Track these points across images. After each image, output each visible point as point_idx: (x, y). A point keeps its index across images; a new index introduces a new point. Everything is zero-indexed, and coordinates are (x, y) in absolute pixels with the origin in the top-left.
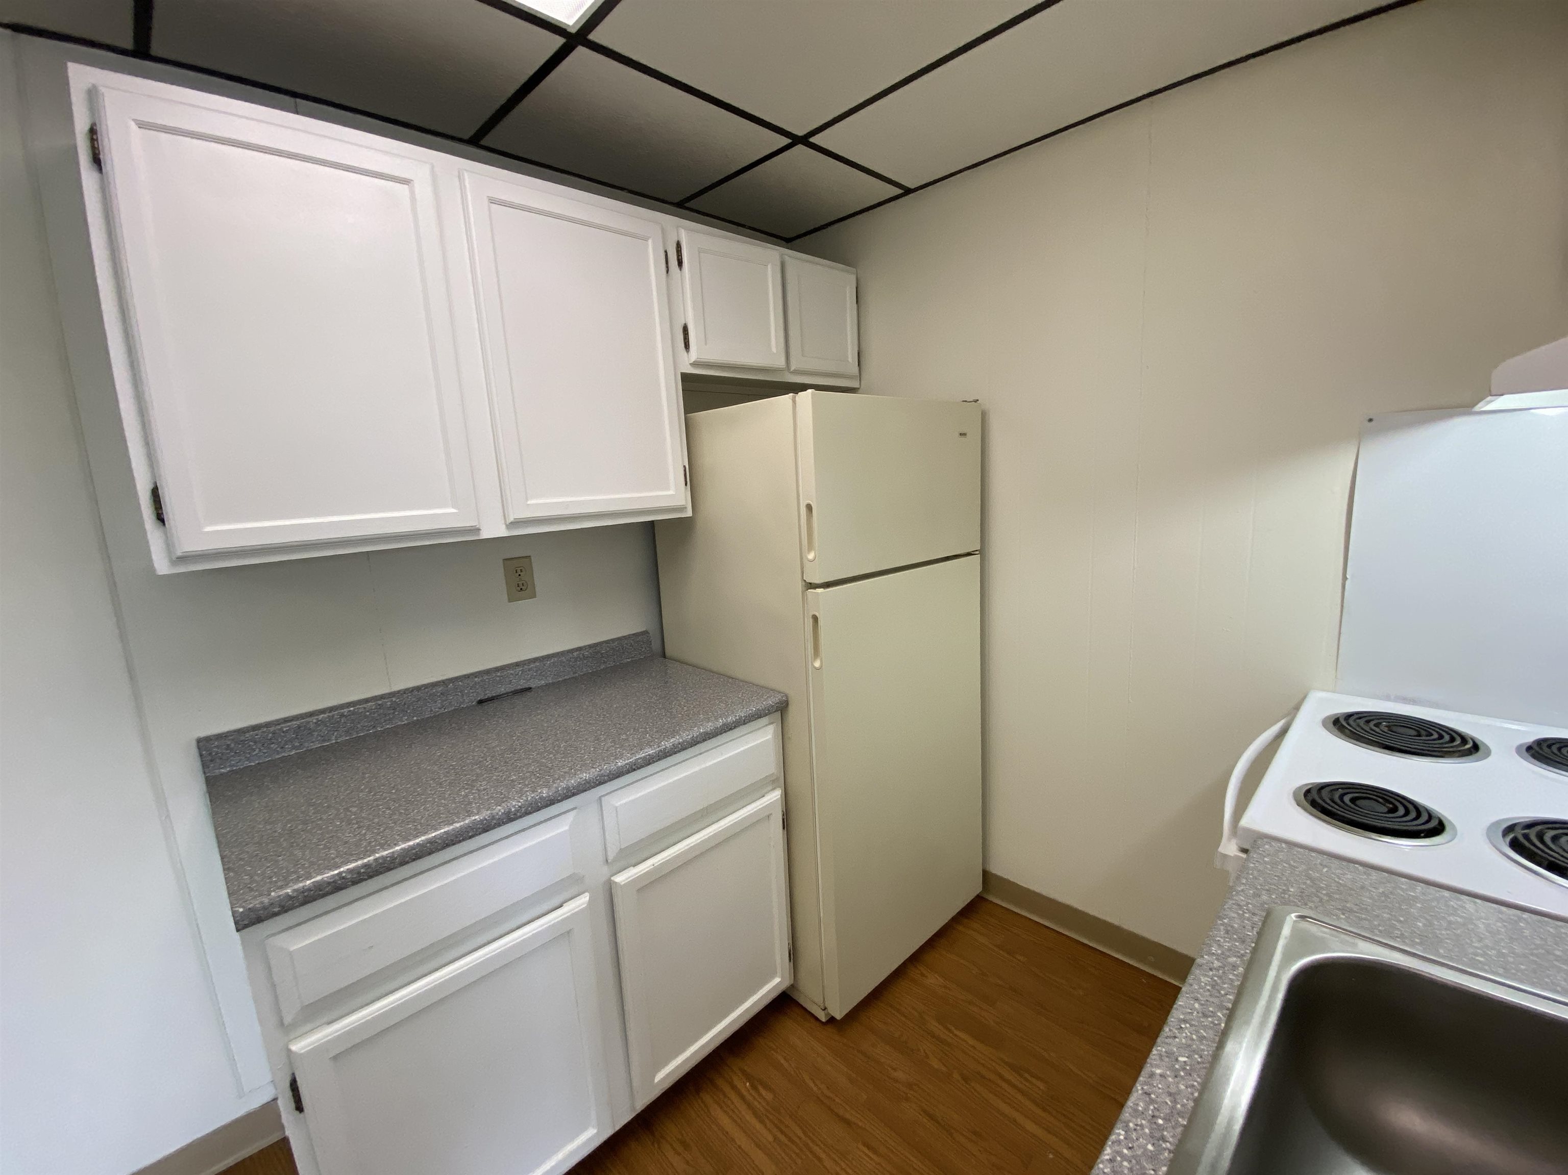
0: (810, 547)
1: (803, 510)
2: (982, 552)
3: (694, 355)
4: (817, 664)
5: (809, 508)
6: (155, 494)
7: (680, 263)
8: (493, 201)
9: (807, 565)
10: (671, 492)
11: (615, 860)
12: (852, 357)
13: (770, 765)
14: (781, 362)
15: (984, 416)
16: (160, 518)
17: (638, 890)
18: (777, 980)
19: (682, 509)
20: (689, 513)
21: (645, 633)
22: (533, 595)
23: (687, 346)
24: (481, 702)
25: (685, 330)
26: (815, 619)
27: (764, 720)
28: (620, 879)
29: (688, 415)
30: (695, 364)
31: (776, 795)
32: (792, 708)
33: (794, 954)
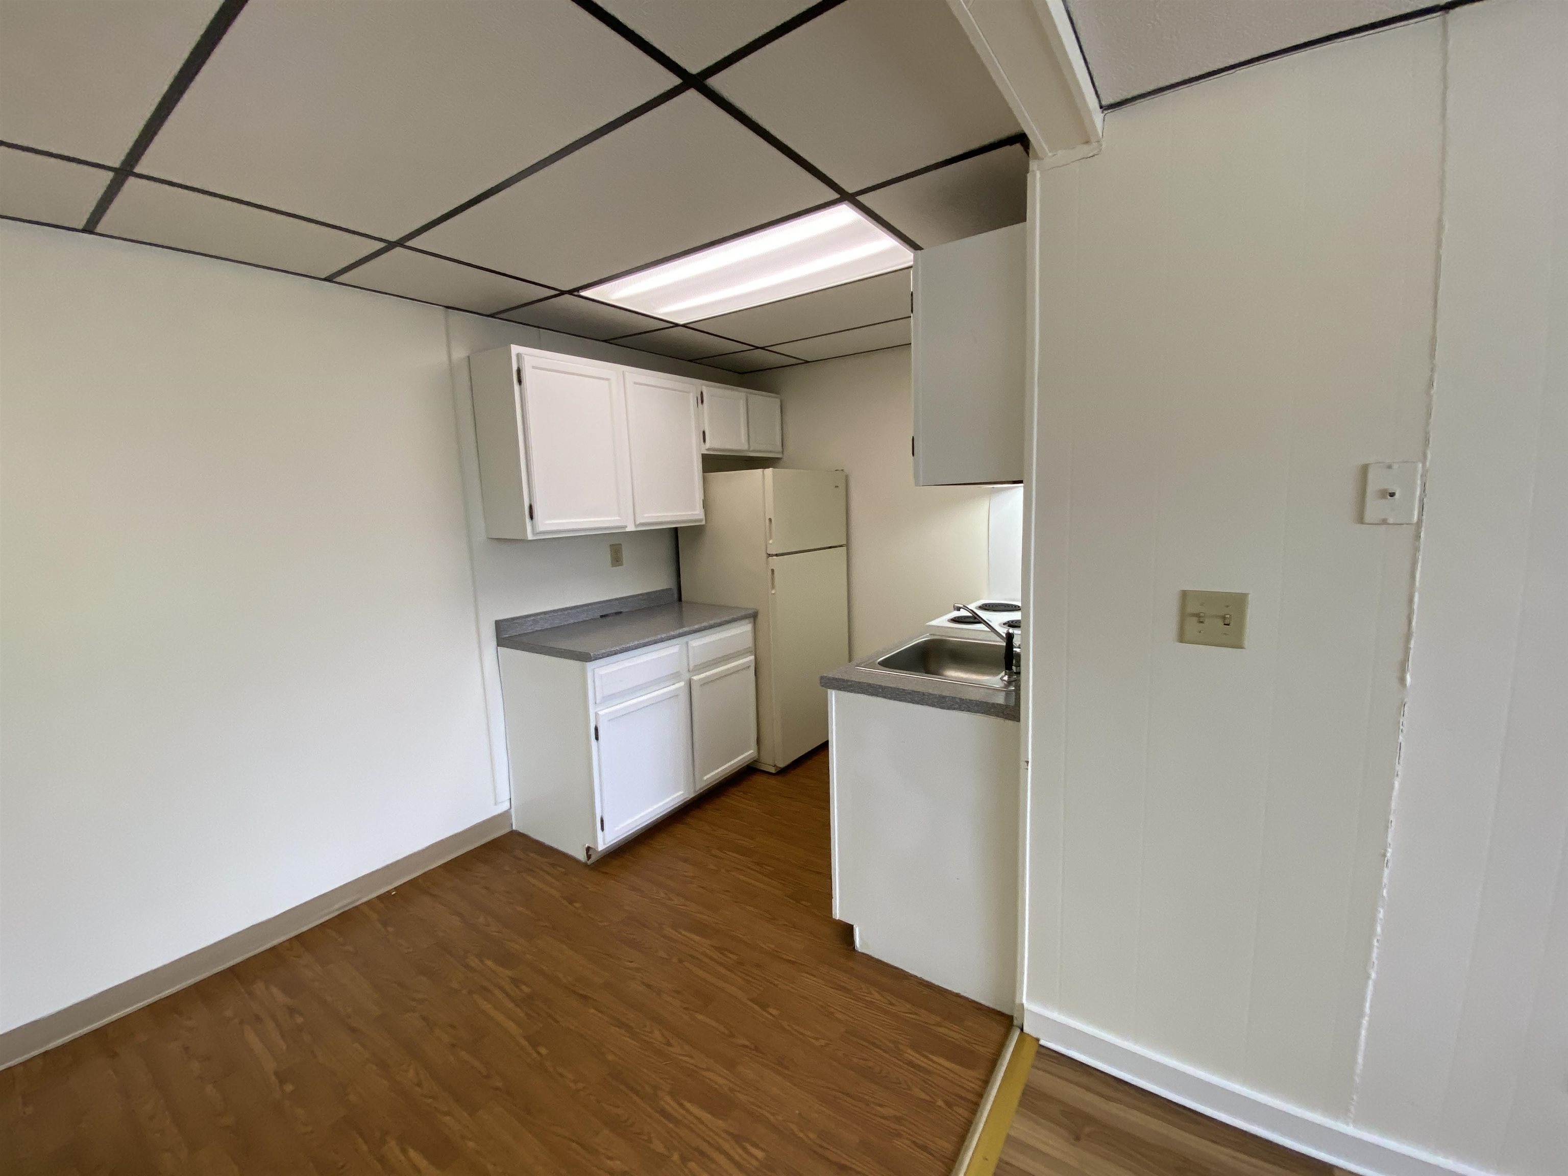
0: (771, 538)
1: (767, 521)
2: (847, 545)
3: (708, 445)
4: (773, 592)
5: (770, 520)
6: (531, 507)
7: (702, 402)
8: (635, 383)
9: (769, 546)
10: (697, 512)
11: (693, 671)
12: (779, 443)
13: (749, 643)
14: (746, 447)
15: (847, 477)
16: (531, 517)
17: (701, 685)
18: (752, 751)
19: (701, 520)
20: (703, 523)
21: (670, 589)
22: (621, 565)
23: (704, 441)
24: (602, 616)
25: (704, 433)
26: (773, 571)
27: (747, 621)
28: (695, 678)
29: (705, 474)
30: (708, 450)
31: (752, 657)
32: (760, 617)
33: (758, 741)
